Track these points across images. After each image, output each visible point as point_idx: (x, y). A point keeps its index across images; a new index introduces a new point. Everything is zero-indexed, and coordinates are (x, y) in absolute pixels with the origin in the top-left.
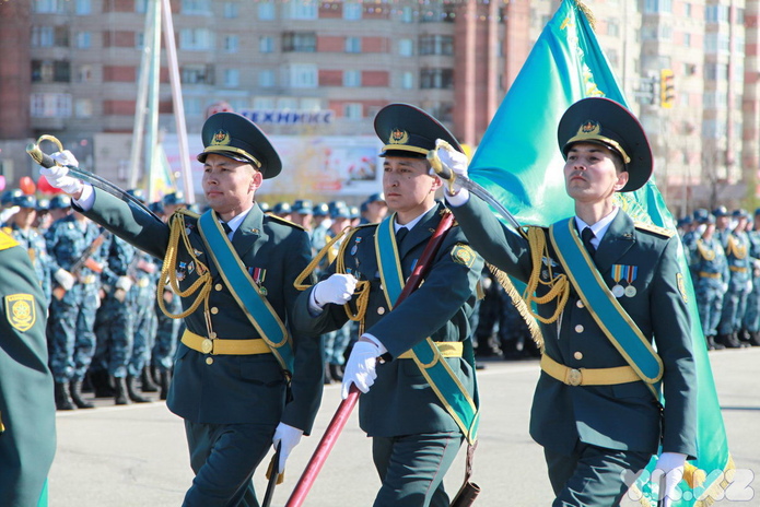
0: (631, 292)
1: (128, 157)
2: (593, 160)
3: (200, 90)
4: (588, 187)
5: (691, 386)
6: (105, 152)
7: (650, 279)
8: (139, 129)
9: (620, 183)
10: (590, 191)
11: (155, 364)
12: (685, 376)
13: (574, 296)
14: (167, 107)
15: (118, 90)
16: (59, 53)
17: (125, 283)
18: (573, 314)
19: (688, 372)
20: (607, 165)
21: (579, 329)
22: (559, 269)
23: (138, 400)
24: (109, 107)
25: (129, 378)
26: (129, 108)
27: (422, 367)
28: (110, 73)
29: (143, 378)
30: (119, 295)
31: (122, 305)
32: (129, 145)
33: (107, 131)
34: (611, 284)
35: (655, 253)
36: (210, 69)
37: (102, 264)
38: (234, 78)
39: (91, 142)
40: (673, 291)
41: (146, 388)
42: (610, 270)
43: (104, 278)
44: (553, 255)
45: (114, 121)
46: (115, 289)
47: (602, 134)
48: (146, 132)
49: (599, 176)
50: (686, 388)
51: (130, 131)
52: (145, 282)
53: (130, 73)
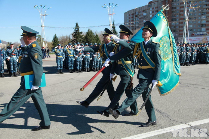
0: (149, 53)
1: (182, 40)
2: (146, 31)
3: (191, 32)
4: (144, 36)
5: (159, 69)
6: (179, 39)
7: (153, 51)
8: (183, 36)
9: (151, 35)
10: (145, 37)
11: (186, 62)
12: (158, 67)
13: (141, 54)
14: (187, 34)
15: (181, 32)
16: (174, 29)
17: (183, 53)
18: (141, 57)
19: (158, 66)
20: (148, 32)
21: (142, 59)
22: (140, 50)
23: (184, 66)
24: (180, 34)
25: (183, 63)
26: (182, 34)
27: (123, 65)
28: (180, 31)
29: (184, 63)
30: (182, 54)
31: (182, 55)
32: (182, 38)
33: (179, 37)
34: (146, 51)
35: (154, 46)
36: (192, 29)
37: (180, 51)
38: (195, 30)
39: (178, 38)
40: (157, 53)
41: (184, 64)
42: (147, 49)
43: (180, 52)
44: (140, 48)
45: (180, 36)
46: (181, 53)
47: (148, 27)
48: (184, 37)
49: (146, 34)
50: (158, 69)
51: (182, 37)
52: (185, 53)
53: (182, 30)
